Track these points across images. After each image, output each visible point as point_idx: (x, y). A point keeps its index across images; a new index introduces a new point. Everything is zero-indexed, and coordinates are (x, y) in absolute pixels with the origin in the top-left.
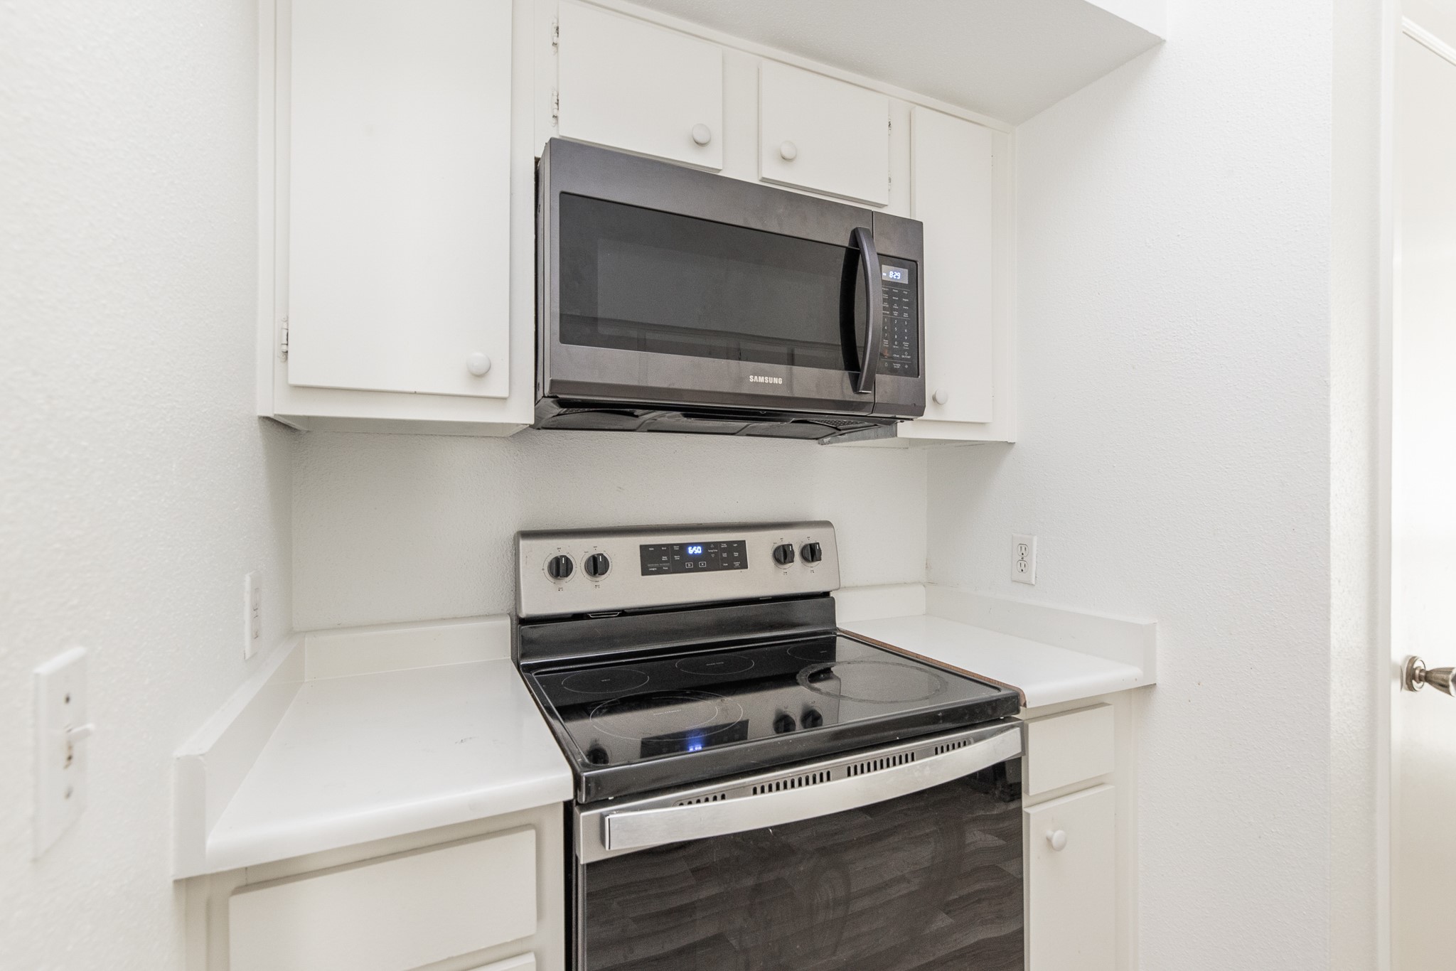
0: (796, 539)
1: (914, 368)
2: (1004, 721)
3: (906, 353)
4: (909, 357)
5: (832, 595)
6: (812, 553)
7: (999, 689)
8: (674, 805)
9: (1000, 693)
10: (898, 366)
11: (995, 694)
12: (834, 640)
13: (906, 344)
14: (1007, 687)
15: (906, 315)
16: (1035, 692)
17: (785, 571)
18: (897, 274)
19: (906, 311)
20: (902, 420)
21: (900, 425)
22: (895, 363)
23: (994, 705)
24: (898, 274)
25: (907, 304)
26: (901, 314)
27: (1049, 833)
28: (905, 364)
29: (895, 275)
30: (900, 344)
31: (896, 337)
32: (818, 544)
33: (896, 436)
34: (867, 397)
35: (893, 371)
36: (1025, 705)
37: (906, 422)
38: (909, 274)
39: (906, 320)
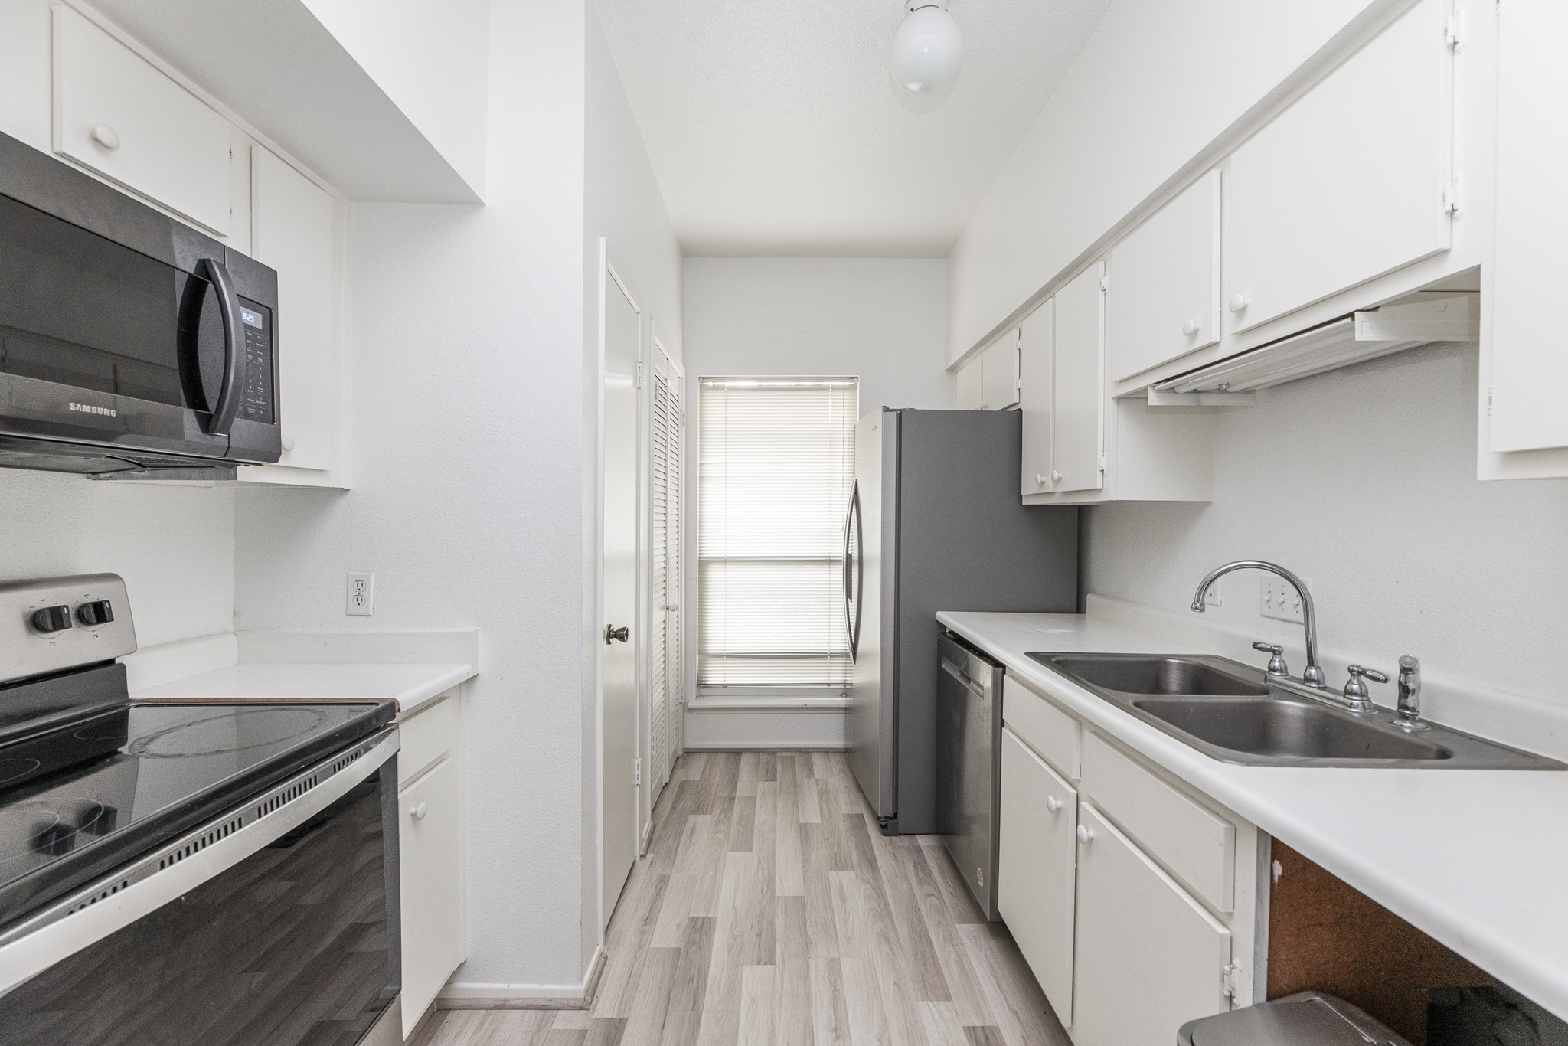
0: (71, 597)
1: (271, 415)
2: (384, 727)
3: (261, 399)
4: (264, 403)
5: (118, 661)
6: (98, 613)
7: (377, 704)
8: (62, 917)
9: (378, 707)
10: (253, 411)
11: (375, 708)
12: (125, 714)
13: (261, 390)
14: (382, 700)
15: (260, 360)
16: (406, 699)
17: (52, 640)
18: (250, 317)
19: (260, 356)
20: (247, 464)
21: (241, 469)
22: (250, 407)
23: (377, 715)
24: (252, 318)
25: (261, 350)
26: (255, 359)
27: (413, 810)
28: (259, 410)
29: (251, 318)
30: (255, 389)
31: (250, 381)
32: (108, 601)
33: (236, 479)
34: (220, 439)
35: (247, 416)
36: (399, 710)
37: (251, 466)
38: (264, 319)
39: (260, 366)
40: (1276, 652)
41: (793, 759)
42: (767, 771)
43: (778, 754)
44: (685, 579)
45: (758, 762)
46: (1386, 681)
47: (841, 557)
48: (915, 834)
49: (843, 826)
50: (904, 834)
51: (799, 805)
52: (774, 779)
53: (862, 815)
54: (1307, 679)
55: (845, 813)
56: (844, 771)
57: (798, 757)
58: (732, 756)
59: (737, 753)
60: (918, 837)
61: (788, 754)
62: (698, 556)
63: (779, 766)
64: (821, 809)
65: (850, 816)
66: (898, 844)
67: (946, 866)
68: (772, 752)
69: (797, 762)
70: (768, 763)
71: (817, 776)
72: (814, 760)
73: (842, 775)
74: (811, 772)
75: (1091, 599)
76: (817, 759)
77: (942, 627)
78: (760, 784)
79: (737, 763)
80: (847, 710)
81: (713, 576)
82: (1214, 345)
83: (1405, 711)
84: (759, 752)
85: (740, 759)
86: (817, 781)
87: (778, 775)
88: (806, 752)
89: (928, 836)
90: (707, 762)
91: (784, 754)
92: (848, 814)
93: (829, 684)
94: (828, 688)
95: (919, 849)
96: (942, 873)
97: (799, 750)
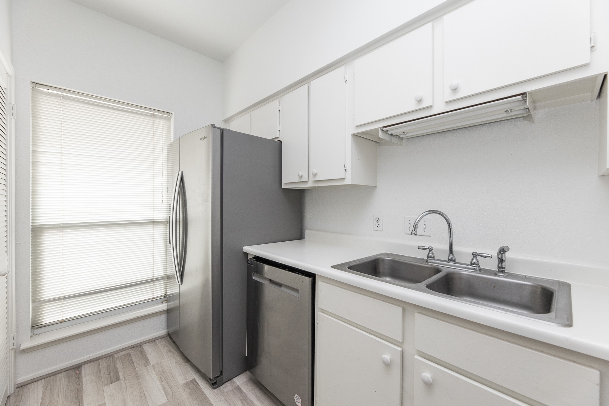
40: (431, 250)
41: (129, 355)
42: (109, 374)
43: (116, 356)
44: (16, 244)
45: (99, 368)
46: (491, 257)
47: (167, 219)
48: (232, 379)
49: (184, 395)
50: (226, 382)
51: (146, 393)
52: (118, 379)
53: (194, 380)
54: (449, 260)
55: (182, 383)
56: (170, 351)
57: (133, 353)
58: (72, 372)
59: (78, 368)
60: (234, 379)
61: (124, 353)
62: (31, 224)
63: (119, 366)
64: (164, 389)
65: (187, 384)
66: (225, 391)
67: (258, 393)
68: (110, 356)
69: (133, 357)
70: (109, 366)
71: (152, 363)
72: (146, 351)
73: (170, 354)
74: (146, 360)
75: (307, 233)
76: (149, 350)
77: (246, 254)
78: (106, 388)
79: (79, 377)
80: (168, 312)
81: (46, 240)
82: (430, 107)
83: (501, 270)
84: (98, 360)
85: (80, 372)
86: (154, 366)
87: (120, 374)
88: (138, 346)
89: (239, 376)
90: (46, 388)
91: (121, 354)
92: (185, 384)
93: (154, 298)
94: (153, 301)
95: (238, 388)
96: (258, 399)
97: (133, 347)
